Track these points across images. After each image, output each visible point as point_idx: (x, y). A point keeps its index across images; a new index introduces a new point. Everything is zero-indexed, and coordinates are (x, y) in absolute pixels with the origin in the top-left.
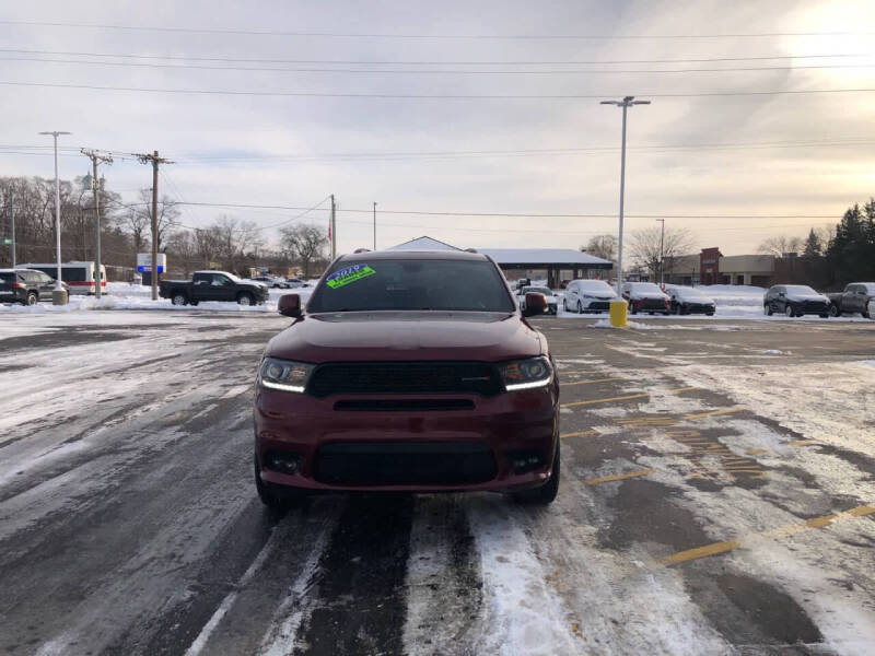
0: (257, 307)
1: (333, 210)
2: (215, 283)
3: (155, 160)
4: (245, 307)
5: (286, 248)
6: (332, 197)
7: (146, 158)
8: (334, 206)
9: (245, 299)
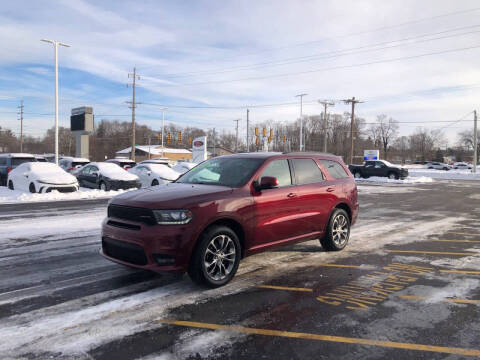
0: (399, 181)
1: (475, 121)
2: (377, 167)
3: (354, 102)
4: (392, 180)
5: (463, 145)
6: (475, 112)
7: (349, 101)
8: (476, 117)
9: (393, 176)
